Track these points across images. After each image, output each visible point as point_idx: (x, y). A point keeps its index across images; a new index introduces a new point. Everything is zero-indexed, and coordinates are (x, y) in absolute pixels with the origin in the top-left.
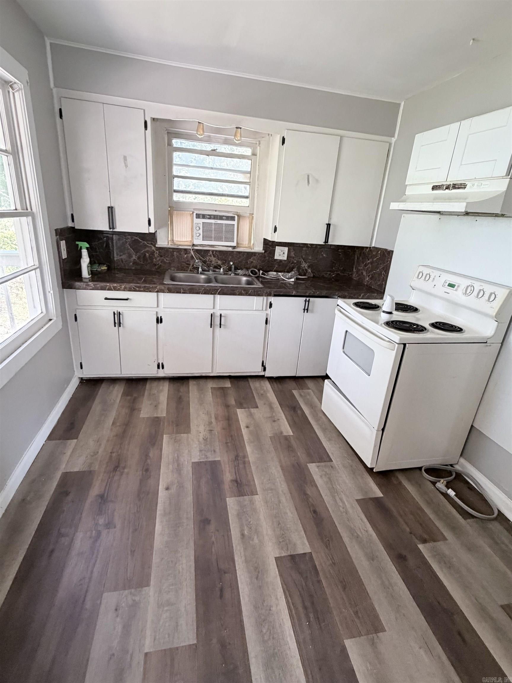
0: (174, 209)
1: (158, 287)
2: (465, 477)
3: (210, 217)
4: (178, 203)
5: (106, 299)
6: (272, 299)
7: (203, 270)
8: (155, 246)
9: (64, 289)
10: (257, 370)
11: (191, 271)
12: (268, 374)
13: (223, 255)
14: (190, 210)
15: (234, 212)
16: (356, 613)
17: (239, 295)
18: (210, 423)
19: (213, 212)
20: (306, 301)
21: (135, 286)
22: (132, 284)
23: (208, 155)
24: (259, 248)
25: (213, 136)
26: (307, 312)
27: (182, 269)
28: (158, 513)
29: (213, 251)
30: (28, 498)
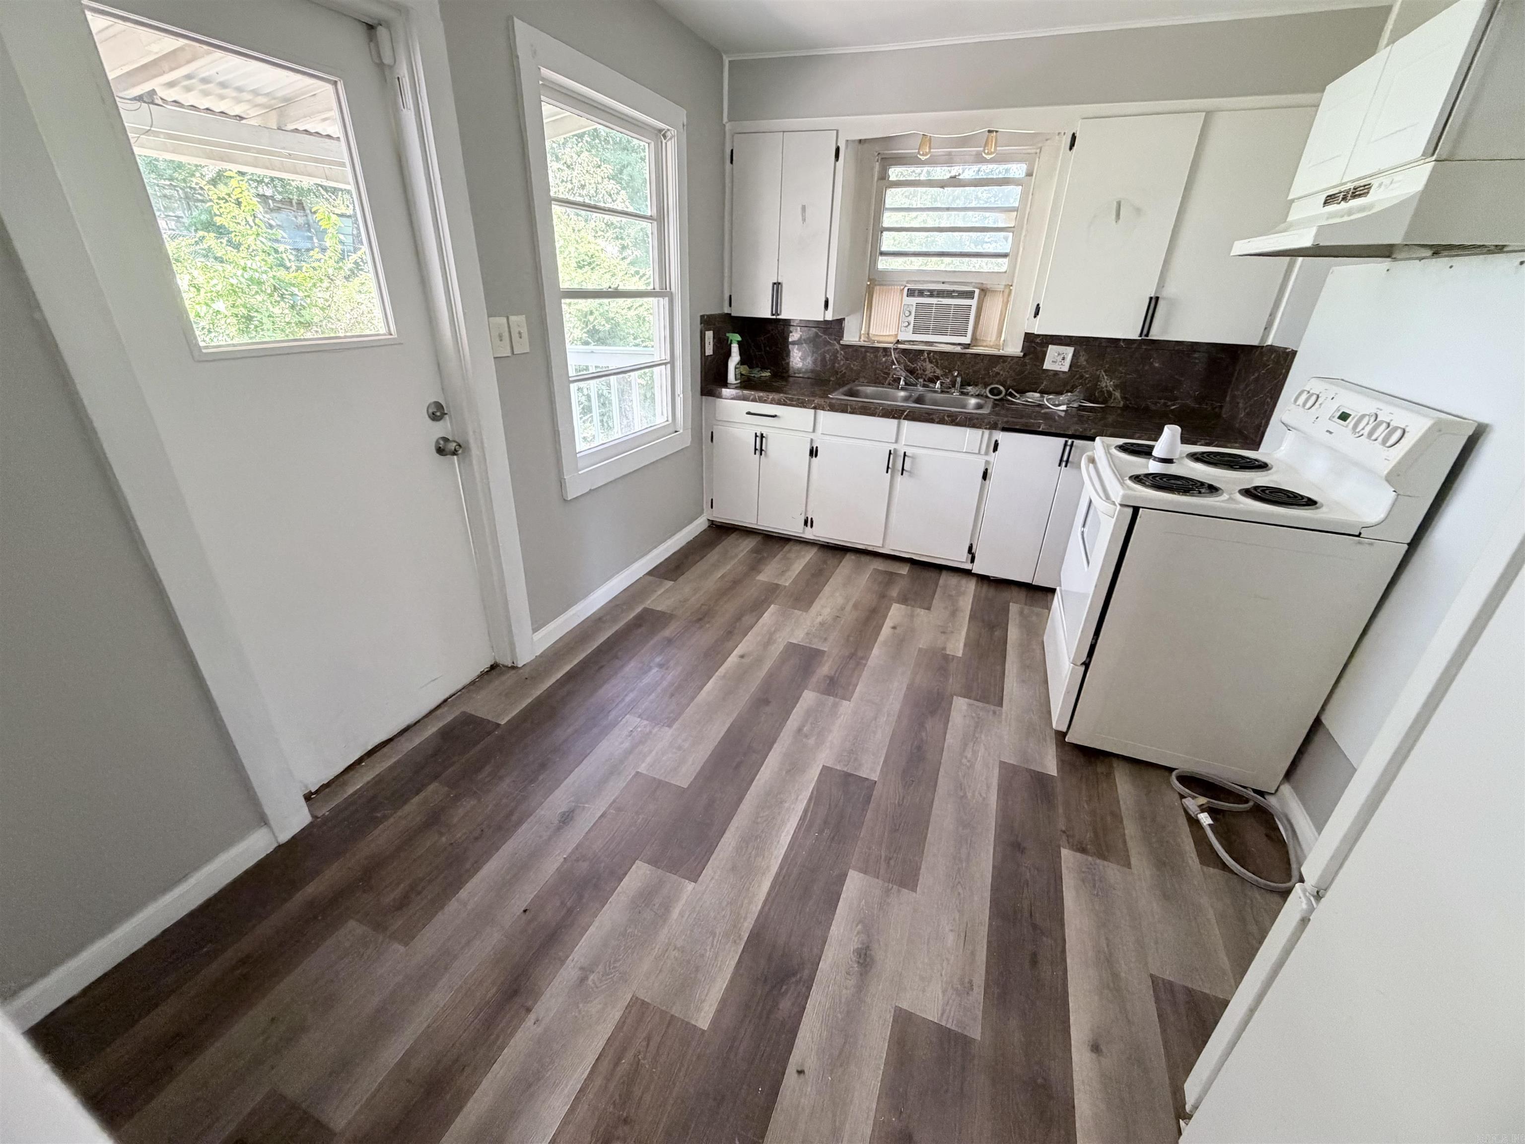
0: (876, 283)
1: (816, 402)
2: (1277, 820)
3: (932, 294)
4: (884, 273)
5: (749, 413)
6: (1000, 436)
7: (906, 384)
8: (839, 343)
9: (704, 397)
10: (959, 559)
11: (889, 384)
12: (978, 568)
13: (946, 360)
14: (901, 283)
15: (976, 283)
16: (888, 859)
17: (938, 423)
18: (843, 608)
19: (939, 285)
20: (1066, 445)
21: (786, 398)
22: (782, 395)
23: (942, 187)
24: (1014, 348)
25: (955, 152)
26: (1066, 466)
27: (877, 381)
28: (717, 674)
29: (929, 352)
30: (605, 619)
